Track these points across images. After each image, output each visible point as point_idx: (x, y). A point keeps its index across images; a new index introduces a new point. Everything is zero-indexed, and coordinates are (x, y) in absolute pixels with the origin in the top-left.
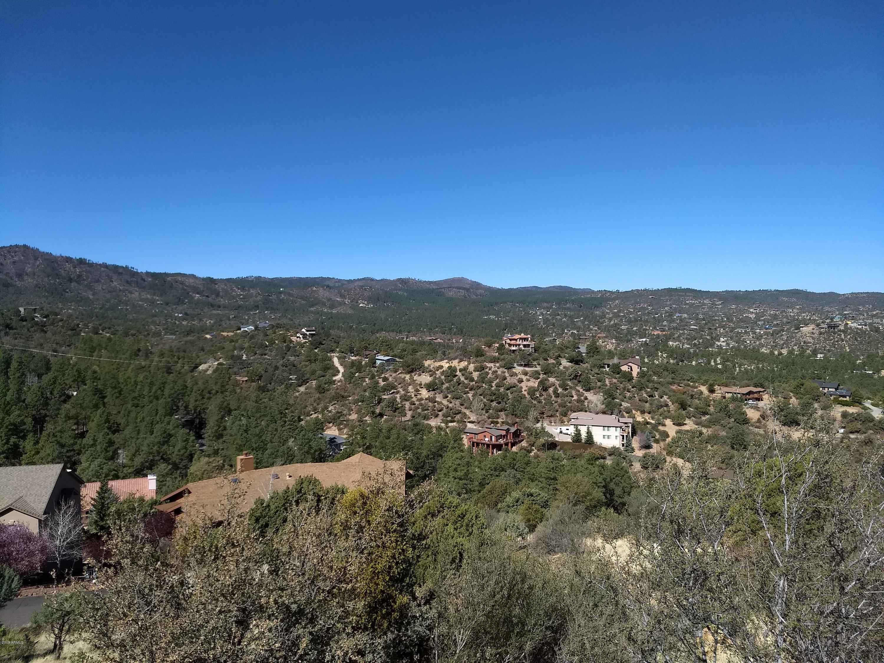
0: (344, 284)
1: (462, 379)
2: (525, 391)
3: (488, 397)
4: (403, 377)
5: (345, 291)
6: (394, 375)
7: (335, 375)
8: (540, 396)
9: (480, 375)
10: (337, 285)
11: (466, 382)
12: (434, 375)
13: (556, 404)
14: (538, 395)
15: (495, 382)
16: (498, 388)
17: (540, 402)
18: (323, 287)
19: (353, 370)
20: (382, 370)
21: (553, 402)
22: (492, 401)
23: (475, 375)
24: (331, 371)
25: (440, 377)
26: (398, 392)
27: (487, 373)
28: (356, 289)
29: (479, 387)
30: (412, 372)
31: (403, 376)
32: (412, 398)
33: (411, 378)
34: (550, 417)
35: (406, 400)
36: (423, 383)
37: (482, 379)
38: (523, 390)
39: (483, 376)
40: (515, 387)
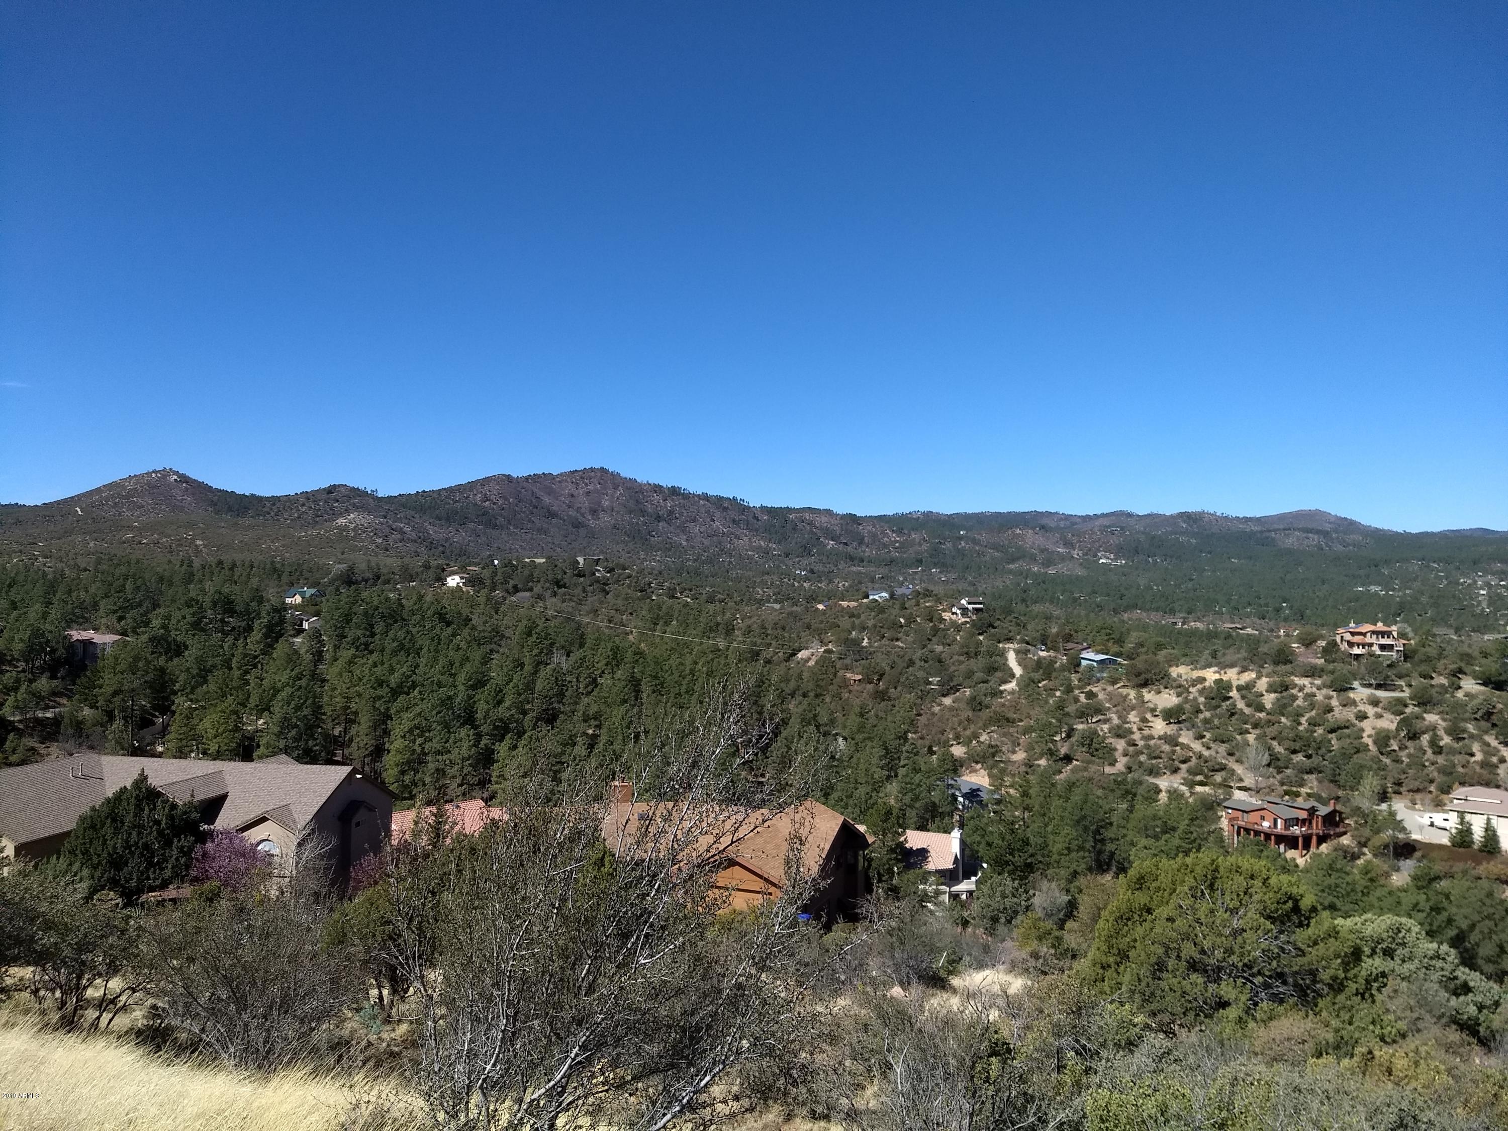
0: (1076, 524)
1: (1241, 705)
2: (1369, 736)
3: (1287, 744)
4: (1125, 693)
5: (1073, 535)
6: (1110, 688)
7: (1006, 682)
8: (1400, 748)
9: (1278, 700)
10: (1062, 526)
11: (1247, 711)
12: (1185, 695)
13: (1433, 768)
14: (1397, 748)
15: (1307, 716)
16: (1311, 727)
17: (1397, 761)
18: (1033, 528)
19: (1036, 676)
20: (1089, 677)
21: (1427, 764)
22: (1294, 752)
23: (1269, 700)
24: (998, 674)
25: (1195, 699)
26: (1106, 721)
27: (1294, 698)
28: (1094, 533)
29: (1270, 723)
30: (1145, 684)
31: (1124, 691)
32: (1133, 733)
33: (1140, 697)
34: (1413, 791)
35: (1119, 736)
36: (1160, 708)
37: (1281, 708)
38: (1365, 735)
39: (1285, 701)
40: (1347, 728)
